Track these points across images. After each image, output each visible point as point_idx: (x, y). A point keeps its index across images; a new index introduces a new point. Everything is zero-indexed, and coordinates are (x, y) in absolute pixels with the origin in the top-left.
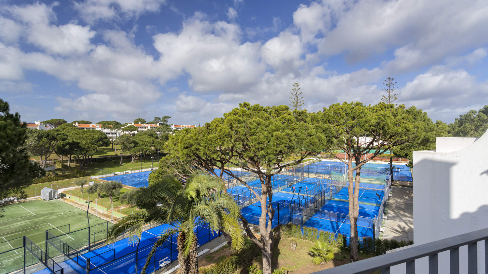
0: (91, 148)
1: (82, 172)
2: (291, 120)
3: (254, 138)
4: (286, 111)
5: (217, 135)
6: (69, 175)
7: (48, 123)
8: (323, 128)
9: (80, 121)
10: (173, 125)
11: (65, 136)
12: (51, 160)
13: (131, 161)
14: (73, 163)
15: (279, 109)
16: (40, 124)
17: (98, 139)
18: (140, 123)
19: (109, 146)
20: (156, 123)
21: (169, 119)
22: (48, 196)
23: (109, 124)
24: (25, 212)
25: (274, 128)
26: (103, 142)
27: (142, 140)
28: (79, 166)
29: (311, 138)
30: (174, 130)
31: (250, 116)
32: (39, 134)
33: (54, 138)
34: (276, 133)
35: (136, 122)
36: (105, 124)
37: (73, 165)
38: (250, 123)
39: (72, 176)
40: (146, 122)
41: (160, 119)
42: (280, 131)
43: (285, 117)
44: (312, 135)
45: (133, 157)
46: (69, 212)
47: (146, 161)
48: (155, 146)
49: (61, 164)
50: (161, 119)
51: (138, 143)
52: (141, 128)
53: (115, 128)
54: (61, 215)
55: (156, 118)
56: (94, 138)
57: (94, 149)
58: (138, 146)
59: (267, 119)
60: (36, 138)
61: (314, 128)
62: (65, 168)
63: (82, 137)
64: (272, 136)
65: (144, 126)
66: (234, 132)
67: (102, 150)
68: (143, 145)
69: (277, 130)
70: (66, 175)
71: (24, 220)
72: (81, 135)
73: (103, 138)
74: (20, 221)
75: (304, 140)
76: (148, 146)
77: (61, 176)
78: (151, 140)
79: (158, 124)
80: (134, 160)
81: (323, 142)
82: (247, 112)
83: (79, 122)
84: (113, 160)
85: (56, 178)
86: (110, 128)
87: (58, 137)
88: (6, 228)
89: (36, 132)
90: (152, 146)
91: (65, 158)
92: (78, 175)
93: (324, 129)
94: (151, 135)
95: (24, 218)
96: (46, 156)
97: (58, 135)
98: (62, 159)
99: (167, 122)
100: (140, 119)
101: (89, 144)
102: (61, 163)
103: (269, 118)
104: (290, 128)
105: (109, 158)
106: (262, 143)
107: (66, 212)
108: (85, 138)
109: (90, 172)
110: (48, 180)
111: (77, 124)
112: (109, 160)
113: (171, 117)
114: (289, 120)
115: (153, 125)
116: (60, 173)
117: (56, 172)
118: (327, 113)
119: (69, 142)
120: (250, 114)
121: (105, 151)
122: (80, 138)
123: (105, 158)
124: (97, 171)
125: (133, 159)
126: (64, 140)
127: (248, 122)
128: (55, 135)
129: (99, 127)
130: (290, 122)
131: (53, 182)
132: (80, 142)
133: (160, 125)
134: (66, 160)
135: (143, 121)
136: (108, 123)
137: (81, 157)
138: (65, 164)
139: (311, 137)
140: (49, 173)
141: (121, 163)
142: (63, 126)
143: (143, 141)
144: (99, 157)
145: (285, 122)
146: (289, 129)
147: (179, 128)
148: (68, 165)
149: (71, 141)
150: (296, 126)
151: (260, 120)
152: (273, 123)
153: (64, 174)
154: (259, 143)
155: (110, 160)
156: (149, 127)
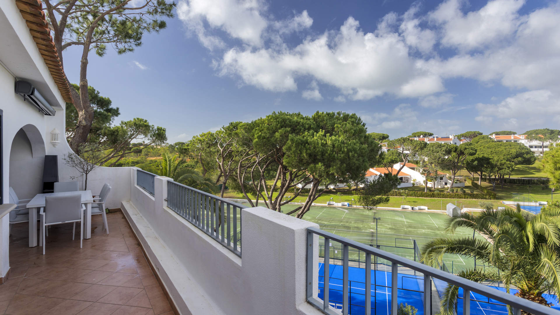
0: (505, 165)
1: (493, 194)
6: (477, 194)
7: (463, 136)
9: (500, 132)
11: (473, 150)
12: (462, 176)
14: (485, 181)
16: (454, 138)
17: (515, 154)
19: (533, 164)
22: (452, 212)
23: (537, 134)
24: (431, 222)
26: (524, 158)
28: (492, 186)
32: (447, 148)
33: (462, 153)
36: (531, 134)
37: (485, 184)
39: (480, 196)
46: (469, 234)
49: (471, 182)
53: (547, 139)
54: (459, 235)
56: (510, 152)
57: (509, 168)
60: (444, 152)
62: (475, 186)
63: (494, 152)
67: (527, 169)
70: (474, 195)
71: (428, 228)
72: (494, 149)
73: (523, 154)
74: (425, 229)
77: (468, 194)
83: (497, 134)
84: (541, 185)
85: (463, 196)
86: (540, 139)
87: (466, 152)
88: (415, 231)
89: (444, 146)
91: (476, 176)
92: (487, 197)
95: (429, 228)
96: (455, 172)
97: (466, 149)
98: (473, 176)
101: (502, 161)
102: (471, 180)
105: (536, 181)
107: (464, 233)
108: (498, 153)
109: (502, 196)
110: (456, 196)
111: (494, 136)
112: (534, 183)
116: (468, 191)
117: (464, 189)
119: (478, 157)
121: (532, 171)
122: (492, 153)
123: (529, 180)
124: (513, 195)
126: (472, 154)
128: (462, 149)
129: (523, 138)
131: (460, 199)
132: (491, 157)
134: (477, 178)
136: (537, 132)
137: (492, 176)
138: (476, 182)
140: (457, 190)
142: (476, 139)
144: (521, 178)
148: (479, 184)
149: (481, 156)
153: (472, 192)
155: (537, 184)
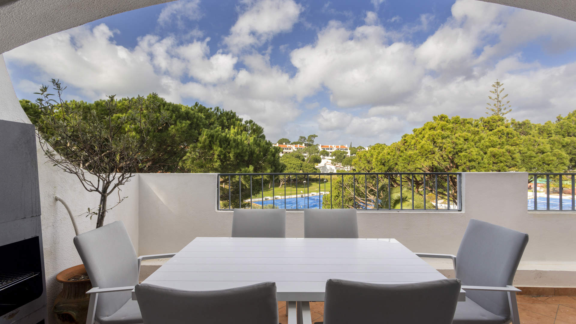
2: (511, 134)
3: (464, 155)
4: (499, 123)
5: (417, 151)
8: (562, 143)
10: (320, 145)
13: (279, 186)
14: (227, 185)
15: (491, 120)
18: (284, 144)
20: (301, 144)
21: (316, 138)
25: (488, 144)
27: (289, 162)
29: (544, 156)
30: (322, 151)
31: (452, 130)
34: (491, 149)
35: (280, 142)
38: (456, 138)
40: (290, 142)
41: (305, 138)
42: (497, 147)
43: (503, 130)
44: (546, 151)
45: (281, 181)
47: (294, 186)
48: (303, 169)
50: (307, 139)
51: (286, 165)
52: (285, 149)
55: (301, 137)
58: (286, 169)
59: (476, 133)
61: (547, 144)
64: (485, 153)
65: (289, 147)
66: (438, 148)
68: (292, 168)
69: (492, 146)
75: (533, 158)
76: (296, 170)
78: (299, 163)
79: (304, 145)
80: (282, 185)
81: (565, 161)
82: (447, 126)
90: (300, 169)
93: (564, 144)
94: (298, 157)
99: (313, 141)
100: (284, 139)
103: (478, 132)
104: (510, 144)
106: (474, 161)
113: (317, 136)
114: (508, 134)
115: (298, 145)
118: (565, 123)
120: (453, 128)
125: (281, 183)
127: (453, 137)
130: (510, 136)
133: (305, 145)
135: (288, 142)
139: (545, 154)
141: (269, 188)
143: (291, 164)
145: (502, 136)
146: (508, 144)
147: (327, 149)
150: (520, 140)
151: (467, 135)
152: (484, 138)
154: (470, 161)
156: (294, 147)
